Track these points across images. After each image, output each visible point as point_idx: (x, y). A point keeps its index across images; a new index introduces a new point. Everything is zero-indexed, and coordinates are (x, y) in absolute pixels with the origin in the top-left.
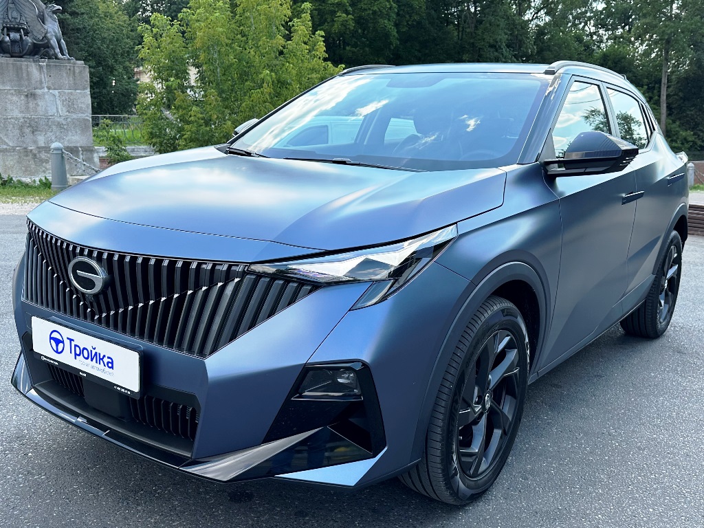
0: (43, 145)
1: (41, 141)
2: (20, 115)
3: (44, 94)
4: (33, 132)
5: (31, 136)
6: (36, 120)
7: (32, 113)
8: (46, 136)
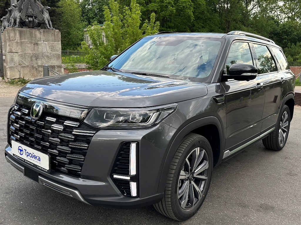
0: (40, 65)
1: (40, 63)
2: (31, 52)
3: (41, 43)
4: (36, 59)
5: (36, 61)
6: (38, 54)
7: (36, 51)
8: (42, 61)
